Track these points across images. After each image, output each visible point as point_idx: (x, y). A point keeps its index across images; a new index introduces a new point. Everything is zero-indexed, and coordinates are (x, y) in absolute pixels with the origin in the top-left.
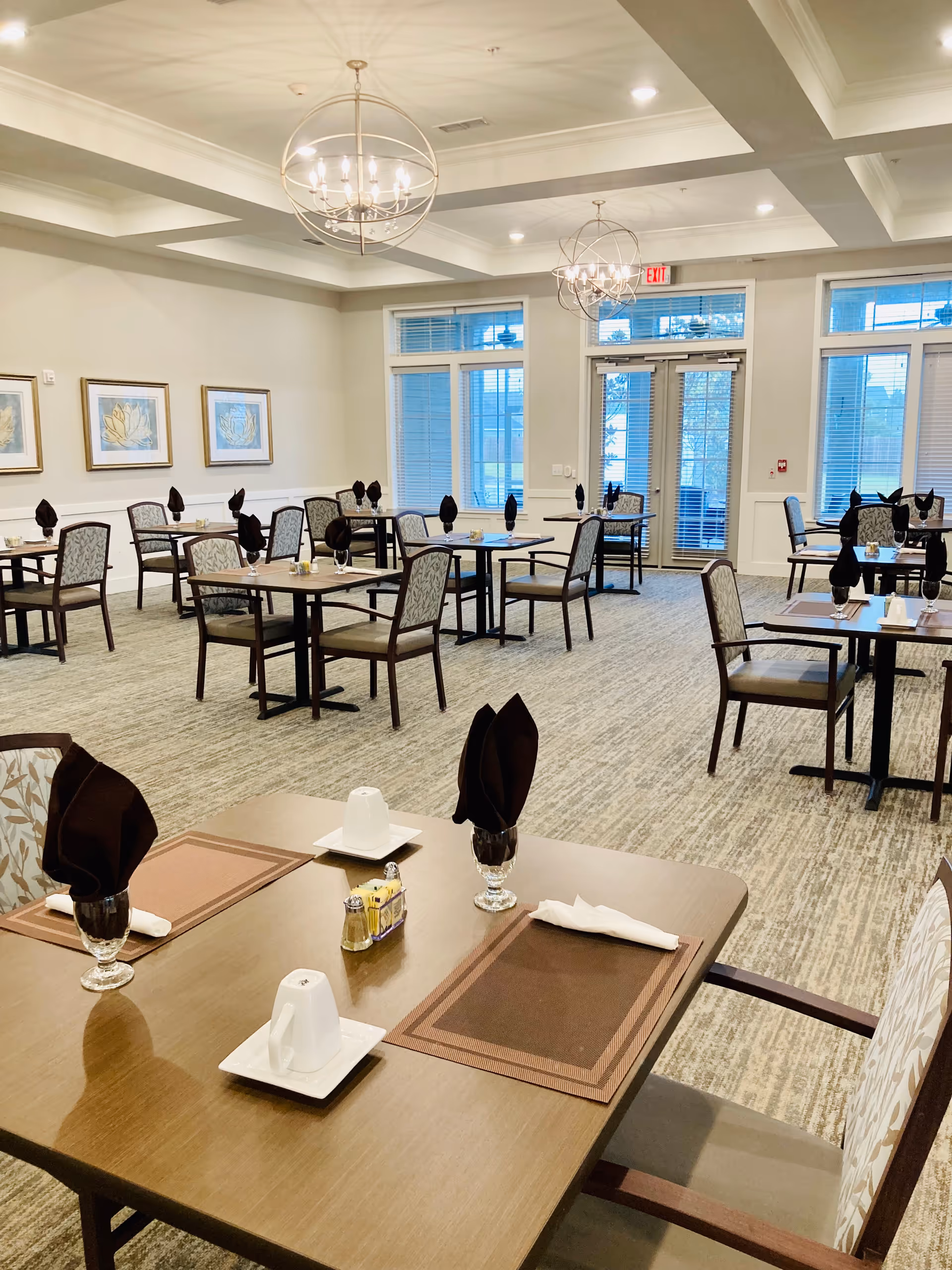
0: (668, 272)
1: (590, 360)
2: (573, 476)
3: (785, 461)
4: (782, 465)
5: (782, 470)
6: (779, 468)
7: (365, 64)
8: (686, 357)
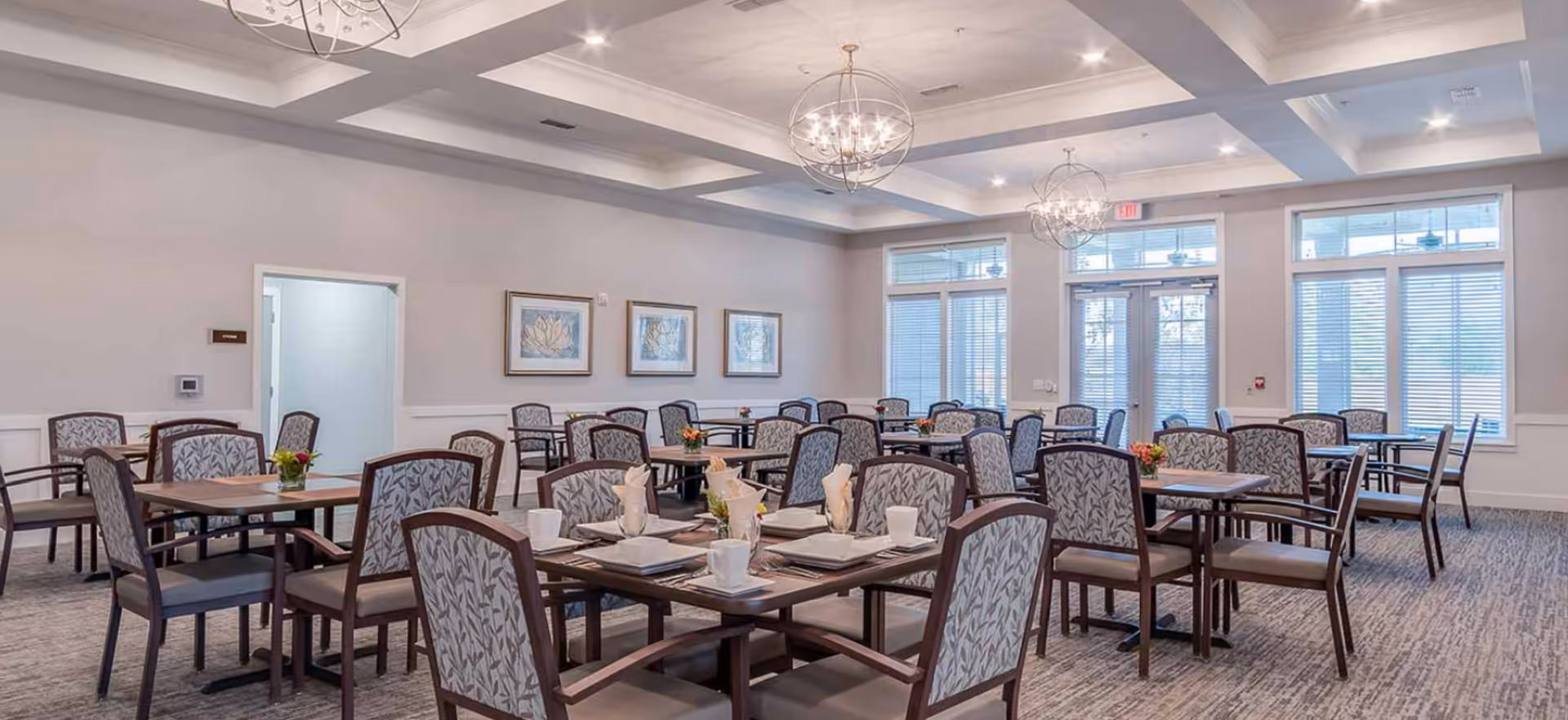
0: (1139, 208)
1: (1068, 288)
2: (1055, 390)
3: (1261, 378)
4: (1260, 382)
5: (1261, 386)
6: (1257, 385)
7: (856, 47)
8: (1160, 283)
